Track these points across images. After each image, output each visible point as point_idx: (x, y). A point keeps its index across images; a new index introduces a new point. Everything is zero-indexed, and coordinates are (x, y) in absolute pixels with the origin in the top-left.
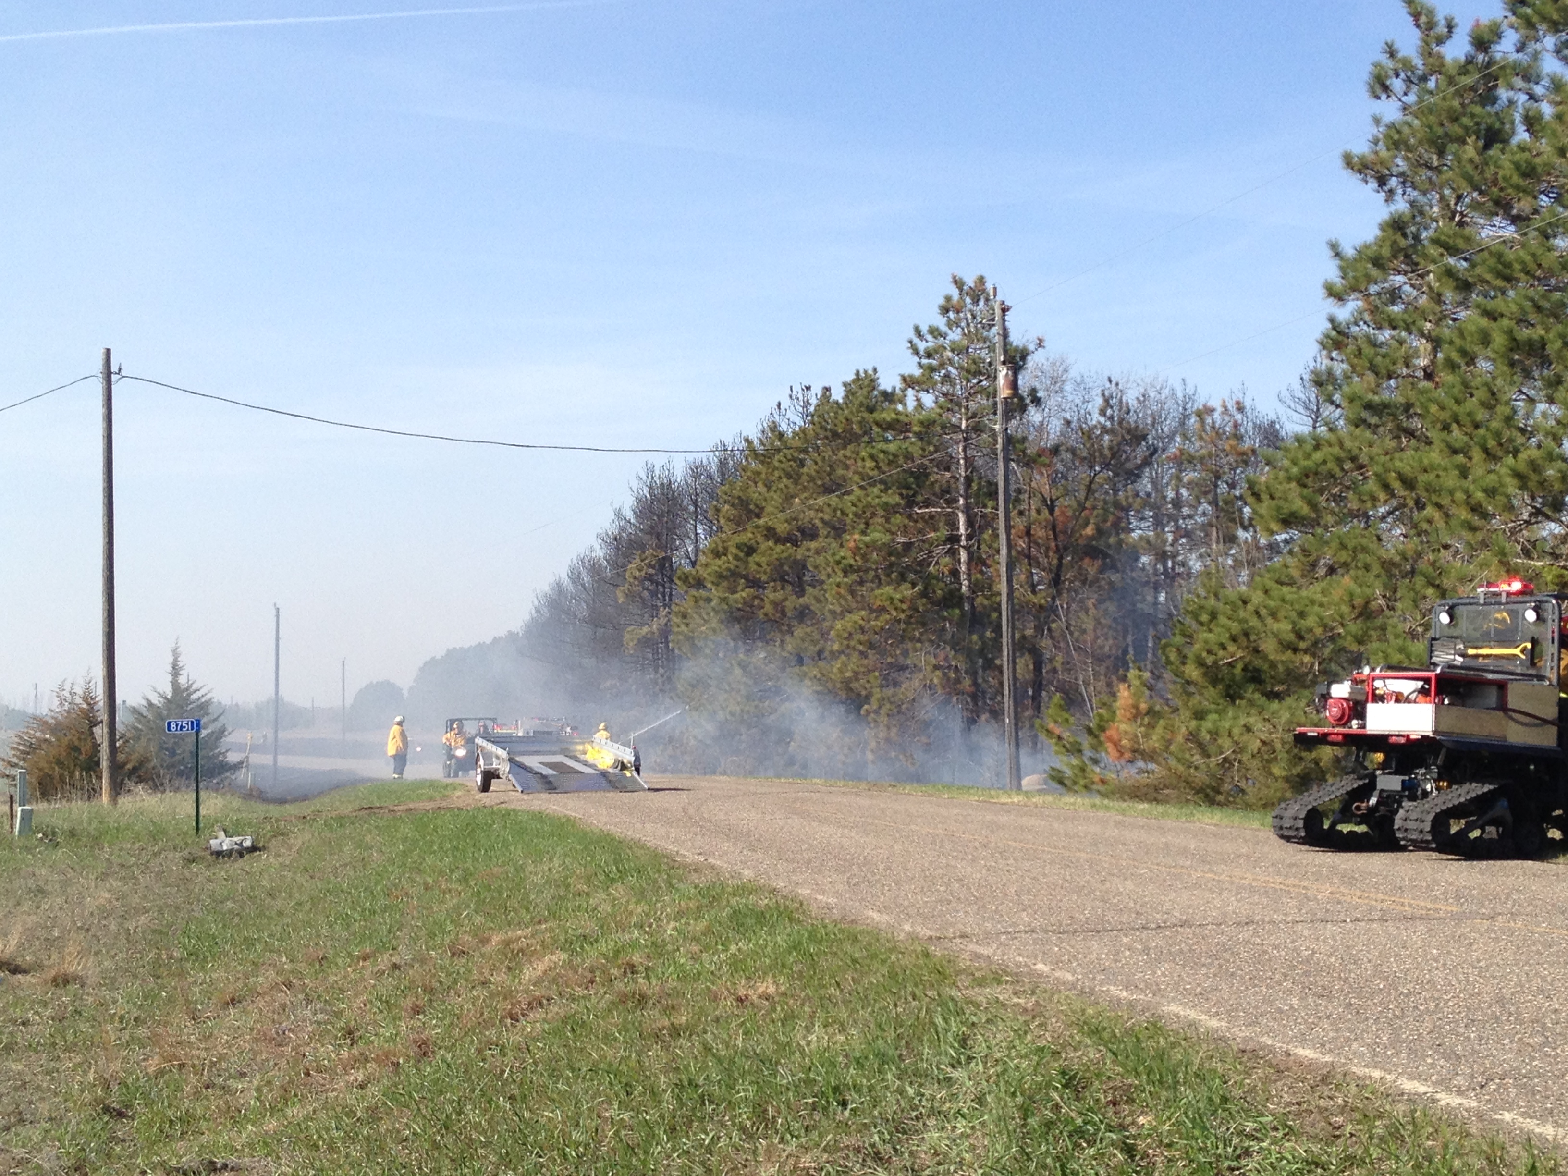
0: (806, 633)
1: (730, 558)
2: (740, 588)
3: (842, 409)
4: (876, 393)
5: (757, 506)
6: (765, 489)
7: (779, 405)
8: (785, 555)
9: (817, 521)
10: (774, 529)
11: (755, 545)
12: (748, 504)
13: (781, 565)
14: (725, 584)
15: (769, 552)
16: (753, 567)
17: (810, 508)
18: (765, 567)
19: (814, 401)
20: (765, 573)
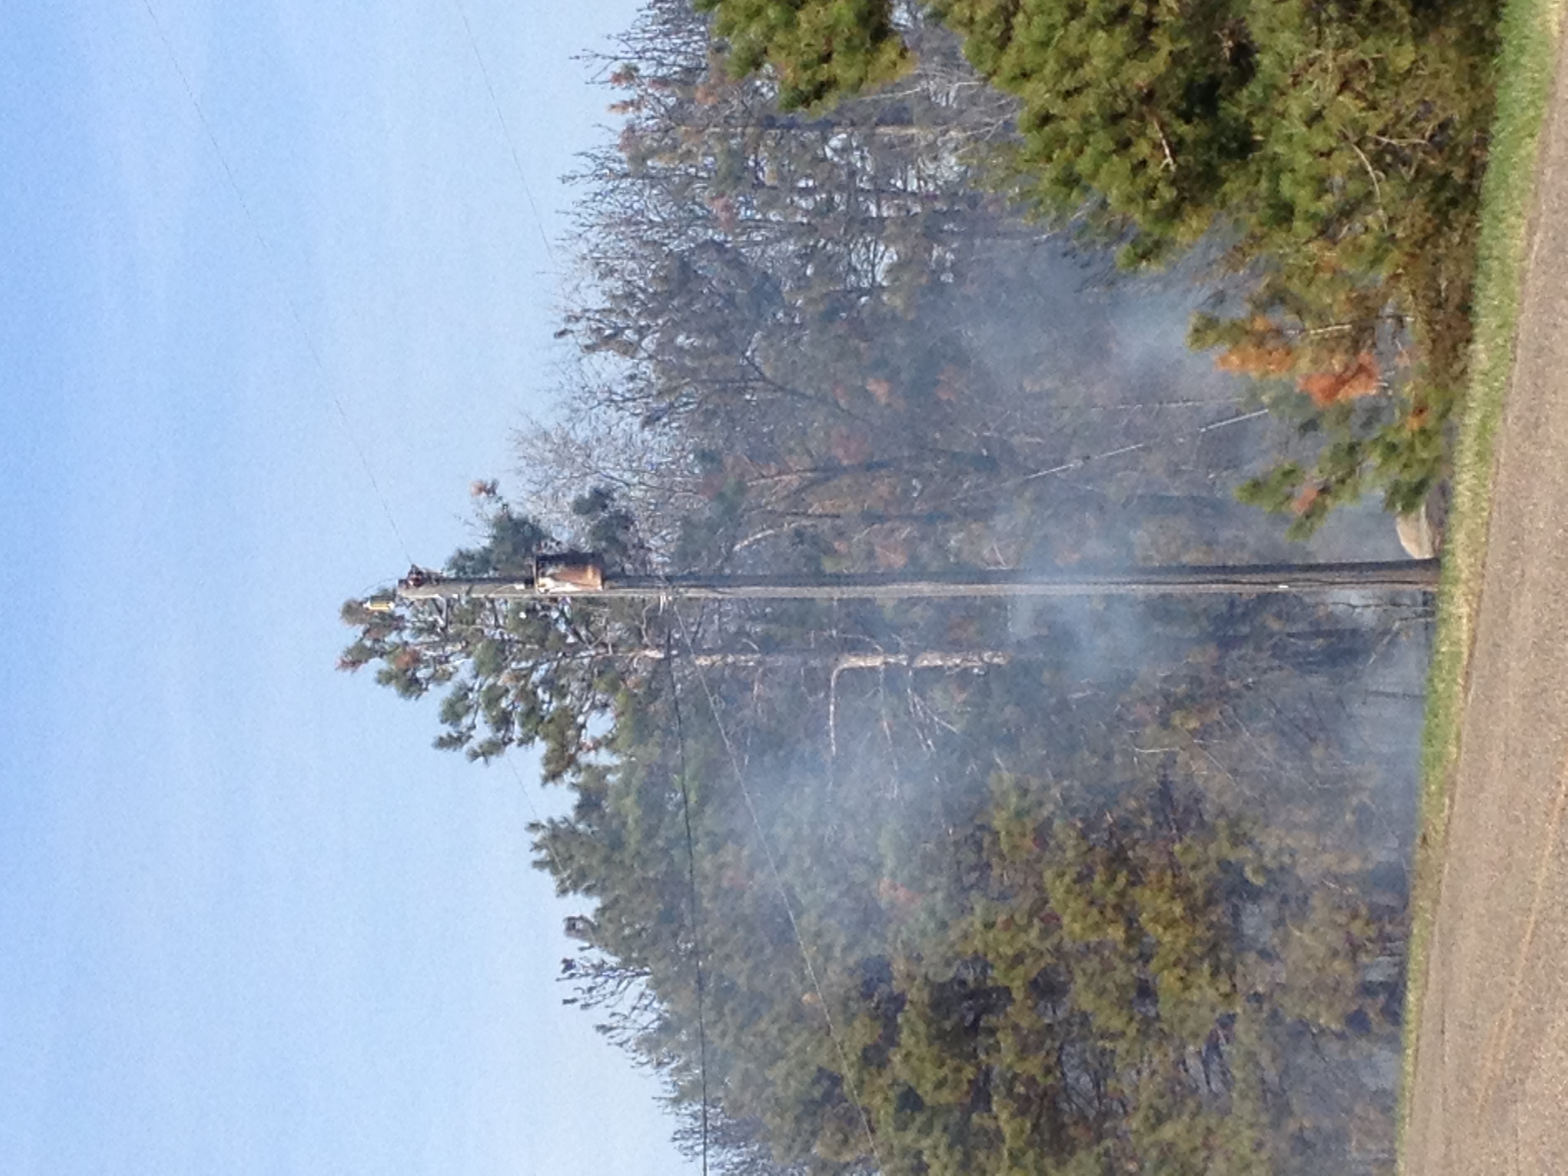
0: (1087, 986)
1: (926, 1143)
2: (990, 1124)
3: (616, 900)
4: (581, 827)
5: (816, 1082)
6: (780, 1063)
7: (604, 1029)
8: (921, 1028)
9: (851, 961)
10: (865, 1050)
11: (898, 1090)
12: (813, 1102)
13: (941, 1035)
14: (981, 1156)
15: (914, 1061)
16: (946, 1096)
17: (820, 973)
18: (945, 1071)
19: (596, 955)
20: (958, 1070)
